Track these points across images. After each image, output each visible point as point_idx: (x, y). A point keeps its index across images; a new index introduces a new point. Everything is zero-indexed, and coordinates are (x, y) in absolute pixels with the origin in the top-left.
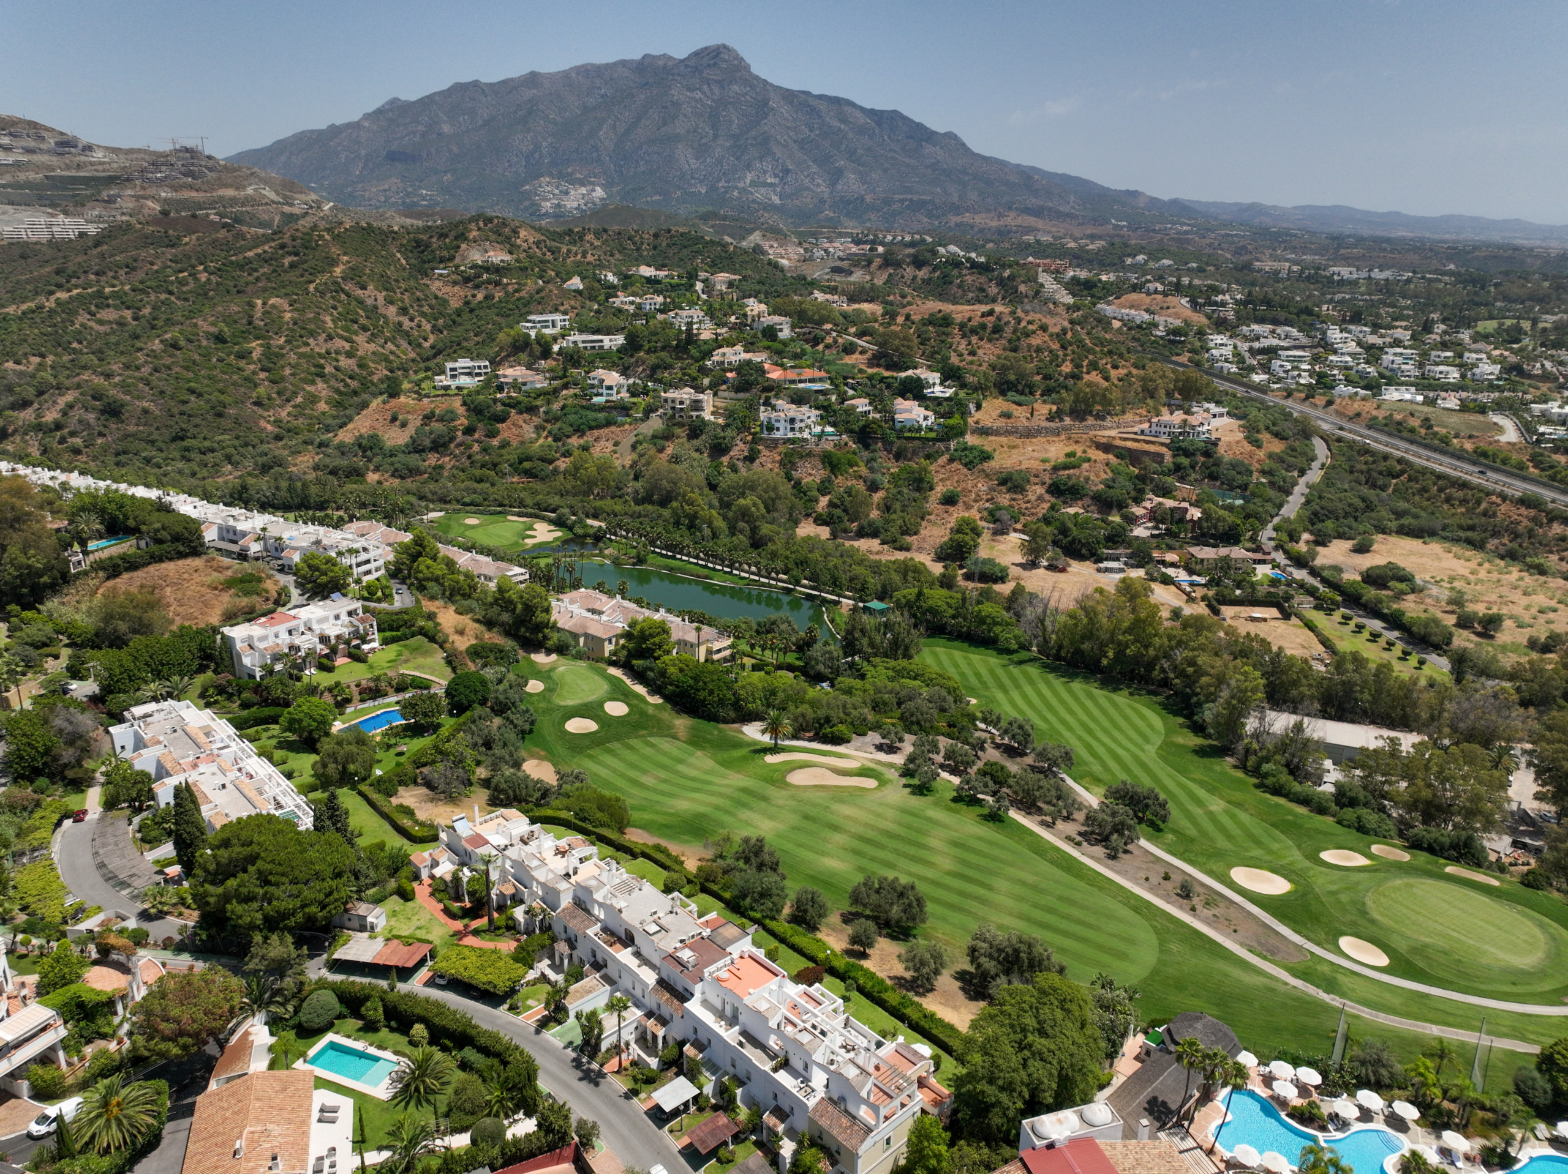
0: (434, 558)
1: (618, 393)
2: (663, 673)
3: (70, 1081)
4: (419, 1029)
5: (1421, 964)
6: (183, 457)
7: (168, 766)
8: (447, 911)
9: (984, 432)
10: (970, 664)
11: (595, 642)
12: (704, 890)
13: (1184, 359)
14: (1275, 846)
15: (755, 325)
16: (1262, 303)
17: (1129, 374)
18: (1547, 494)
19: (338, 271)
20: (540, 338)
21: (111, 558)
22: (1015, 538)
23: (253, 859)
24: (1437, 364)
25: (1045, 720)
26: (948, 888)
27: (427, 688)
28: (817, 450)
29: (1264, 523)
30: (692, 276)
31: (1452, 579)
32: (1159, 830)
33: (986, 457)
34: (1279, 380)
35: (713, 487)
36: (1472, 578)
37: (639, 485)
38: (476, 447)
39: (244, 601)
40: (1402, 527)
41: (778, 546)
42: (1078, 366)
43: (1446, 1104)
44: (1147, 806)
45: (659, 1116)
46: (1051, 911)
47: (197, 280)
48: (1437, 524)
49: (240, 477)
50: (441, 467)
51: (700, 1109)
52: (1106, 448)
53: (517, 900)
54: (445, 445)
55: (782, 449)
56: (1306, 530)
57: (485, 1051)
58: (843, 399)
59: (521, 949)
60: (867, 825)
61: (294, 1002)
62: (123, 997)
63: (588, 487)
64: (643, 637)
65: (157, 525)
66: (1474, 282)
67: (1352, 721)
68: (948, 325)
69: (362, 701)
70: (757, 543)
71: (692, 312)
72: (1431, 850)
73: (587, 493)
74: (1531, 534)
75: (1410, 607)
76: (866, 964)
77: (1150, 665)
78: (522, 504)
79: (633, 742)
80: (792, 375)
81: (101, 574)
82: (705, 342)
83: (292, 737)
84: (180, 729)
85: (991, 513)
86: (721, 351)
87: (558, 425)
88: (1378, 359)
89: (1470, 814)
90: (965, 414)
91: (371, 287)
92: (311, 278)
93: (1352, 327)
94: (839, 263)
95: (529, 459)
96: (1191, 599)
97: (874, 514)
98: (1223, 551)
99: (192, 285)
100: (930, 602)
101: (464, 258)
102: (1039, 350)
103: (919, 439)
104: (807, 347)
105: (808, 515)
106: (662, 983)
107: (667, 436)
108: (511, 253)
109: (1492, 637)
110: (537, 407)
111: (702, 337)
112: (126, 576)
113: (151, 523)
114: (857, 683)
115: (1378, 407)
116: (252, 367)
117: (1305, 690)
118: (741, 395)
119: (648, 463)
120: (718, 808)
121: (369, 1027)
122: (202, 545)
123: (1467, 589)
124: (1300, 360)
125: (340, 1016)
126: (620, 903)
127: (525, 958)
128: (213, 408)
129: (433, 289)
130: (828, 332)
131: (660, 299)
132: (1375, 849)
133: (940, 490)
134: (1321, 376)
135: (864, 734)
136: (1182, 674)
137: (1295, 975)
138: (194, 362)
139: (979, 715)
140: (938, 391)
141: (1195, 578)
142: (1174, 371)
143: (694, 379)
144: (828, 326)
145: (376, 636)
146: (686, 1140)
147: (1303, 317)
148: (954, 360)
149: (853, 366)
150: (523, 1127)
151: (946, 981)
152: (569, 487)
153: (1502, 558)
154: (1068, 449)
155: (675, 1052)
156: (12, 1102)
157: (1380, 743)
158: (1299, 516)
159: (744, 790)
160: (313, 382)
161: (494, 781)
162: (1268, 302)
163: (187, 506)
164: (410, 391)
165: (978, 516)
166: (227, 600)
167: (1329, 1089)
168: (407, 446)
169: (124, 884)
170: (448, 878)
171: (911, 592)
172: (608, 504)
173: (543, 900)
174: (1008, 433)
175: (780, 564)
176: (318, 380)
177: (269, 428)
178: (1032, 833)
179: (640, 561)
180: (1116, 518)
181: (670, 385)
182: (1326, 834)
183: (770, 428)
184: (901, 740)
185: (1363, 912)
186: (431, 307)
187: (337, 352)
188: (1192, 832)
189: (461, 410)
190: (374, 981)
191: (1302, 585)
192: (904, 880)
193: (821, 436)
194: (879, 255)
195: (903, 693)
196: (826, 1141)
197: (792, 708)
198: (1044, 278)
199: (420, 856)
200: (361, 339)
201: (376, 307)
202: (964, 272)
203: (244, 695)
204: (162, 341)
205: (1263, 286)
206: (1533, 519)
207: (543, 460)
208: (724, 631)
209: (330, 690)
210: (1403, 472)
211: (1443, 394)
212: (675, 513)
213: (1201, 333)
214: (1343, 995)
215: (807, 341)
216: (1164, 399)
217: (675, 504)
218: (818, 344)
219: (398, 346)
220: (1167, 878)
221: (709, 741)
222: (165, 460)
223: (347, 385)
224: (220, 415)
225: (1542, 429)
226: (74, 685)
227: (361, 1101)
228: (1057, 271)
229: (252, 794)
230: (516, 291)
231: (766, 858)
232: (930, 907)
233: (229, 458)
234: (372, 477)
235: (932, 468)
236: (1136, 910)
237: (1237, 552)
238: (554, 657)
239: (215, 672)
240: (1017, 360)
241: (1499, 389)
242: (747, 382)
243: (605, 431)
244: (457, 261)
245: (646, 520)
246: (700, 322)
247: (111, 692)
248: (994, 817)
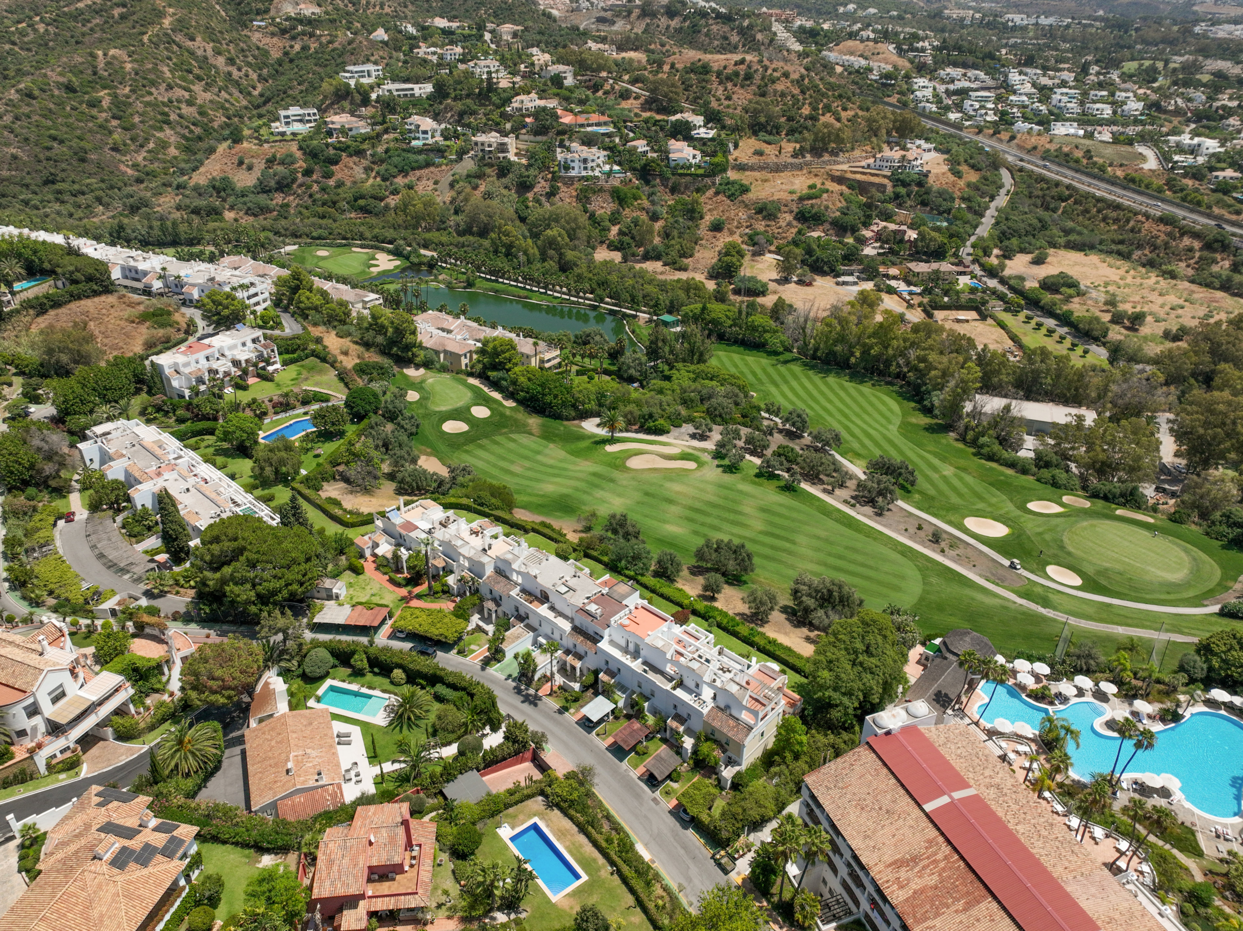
0: (310, 290)
1: (433, 137)
2: (514, 382)
3: (142, 725)
4: (398, 673)
5: (1104, 582)
6: (57, 199)
7: (137, 474)
8: (392, 581)
9: (741, 168)
10: (747, 364)
11: (454, 357)
12: (587, 556)
13: (893, 100)
14: (994, 500)
15: (543, 74)
16: (954, 49)
17: (856, 116)
18: (1180, 213)
19: (167, 22)
20: (359, 87)
21: (37, 298)
22: (770, 258)
23: (241, 551)
24: (1094, 102)
25: (812, 408)
26: (763, 544)
27: (327, 401)
28: (607, 186)
29: (964, 241)
30: (481, 27)
31: (1106, 284)
32: (909, 492)
33: (745, 190)
34: (970, 118)
35: (523, 220)
36: (1121, 283)
37: (459, 218)
38: (315, 187)
39: (161, 332)
40: (1069, 242)
41: (582, 269)
42: (815, 109)
43: (1134, 682)
44: (900, 474)
45: (587, 724)
46: (841, 557)
47: (35, 30)
48: (1097, 240)
49: (113, 217)
50: (287, 205)
51: (616, 718)
52: (840, 180)
53: (448, 571)
54: (288, 186)
55: (577, 185)
56: (996, 246)
57: (454, 687)
58: (625, 140)
59: (458, 608)
60: (694, 498)
61: (298, 658)
62: (167, 662)
63: (415, 222)
64: (496, 353)
65: (72, 268)
66: (1119, 27)
67: (1037, 400)
68: (707, 73)
69: (276, 413)
70: (564, 267)
71: (488, 62)
72: (1106, 498)
73: (415, 227)
74: (1166, 245)
75: (1077, 308)
76: (716, 604)
77: (888, 363)
78: (362, 237)
79: (498, 438)
80: (581, 119)
81: (31, 312)
82: (504, 90)
83: (226, 445)
84: (137, 443)
85: (751, 238)
86: (519, 98)
87: (384, 166)
88: (1049, 98)
89: (1132, 470)
90: (726, 152)
91: (199, 39)
92: (143, 29)
93: (1028, 70)
94: (603, 14)
95: (362, 197)
96: (910, 306)
97: (657, 240)
98: (935, 266)
99: (32, 36)
100: (713, 315)
101: (278, 10)
102: (783, 95)
103: (690, 175)
104: (589, 93)
105: (602, 242)
106: (576, 629)
107: (480, 176)
108: (319, 5)
109: (1136, 330)
110: (364, 151)
111: (501, 85)
112: (52, 313)
113: (64, 266)
114: (666, 384)
115: (1051, 141)
116: (104, 115)
117: (1004, 378)
118: (539, 138)
119: (466, 200)
120: (577, 489)
121: (357, 674)
122: (112, 283)
123: (1118, 292)
124: (986, 99)
125: (334, 666)
126: (533, 572)
127: (462, 614)
128: (76, 154)
129: (254, 40)
130: (606, 80)
131: (459, 50)
132: (1065, 499)
133: (708, 218)
134: (1003, 114)
135: (680, 426)
136: (915, 369)
137: (1020, 596)
138: (50, 111)
139: (763, 406)
140: (702, 133)
141: (912, 288)
142: (893, 113)
143: (498, 124)
144: (604, 74)
145: (277, 359)
146: (611, 740)
147: (988, 61)
148: (714, 104)
149: (630, 111)
150: (493, 740)
151: (777, 616)
152: (400, 222)
153: (1144, 266)
154: (810, 182)
155: (592, 678)
156: (101, 743)
157: (1069, 419)
158: (991, 235)
159: (595, 474)
160: (161, 129)
161: (399, 476)
162: (959, 49)
163: (90, 249)
164: (251, 137)
165: (740, 240)
166: (144, 332)
167: (1055, 676)
168: (255, 187)
169: (123, 571)
170: (389, 555)
171: (697, 307)
172: (434, 236)
173: (470, 570)
174: (761, 168)
175: (587, 286)
176: (165, 127)
177: (130, 171)
178: (819, 499)
179: (470, 284)
180: (850, 240)
181: (477, 130)
182: (1030, 489)
183: (567, 168)
184: (710, 430)
185: (1062, 547)
186: (254, 57)
187: (179, 101)
188: (932, 492)
189: (299, 154)
190: (355, 638)
191: (994, 292)
192: (736, 541)
193: (610, 174)
194: (637, 7)
195: (704, 392)
196: (717, 736)
197: (622, 407)
198: (777, 27)
199: (361, 538)
200: (197, 88)
201: (206, 58)
202: (711, 22)
203: (178, 412)
204: (17, 91)
205: (951, 31)
206: (1169, 235)
207: (375, 197)
208: (552, 343)
209: (249, 405)
210: (1070, 196)
211: (1099, 128)
212: (493, 242)
213: (907, 77)
214: (1055, 609)
215: (588, 88)
216: (885, 137)
217: (493, 235)
218: (597, 91)
219: (230, 94)
220: (920, 528)
221: (557, 436)
222: (42, 201)
223: (191, 132)
224: (83, 160)
225: (1176, 158)
226: (33, 408)
227: (366, 727)
228: (787, 21)
229: (213, 496)
230: (330, 42)
231: (631, 529)
232: (756, 560)
233: (99, 200)
234: (229, 215)
235: (702, 199)
236: (903, 554)
237: (945, 266)
238: (422, 371)
239: (150, 393)
240: (767, 104)
241: (1142, 123)
242: (544, 126)
243: (424, 172)
244: (272, 13)
245: (469, 249)
246: (497, 71)
247: (68, 414)
248: (789, 488)
